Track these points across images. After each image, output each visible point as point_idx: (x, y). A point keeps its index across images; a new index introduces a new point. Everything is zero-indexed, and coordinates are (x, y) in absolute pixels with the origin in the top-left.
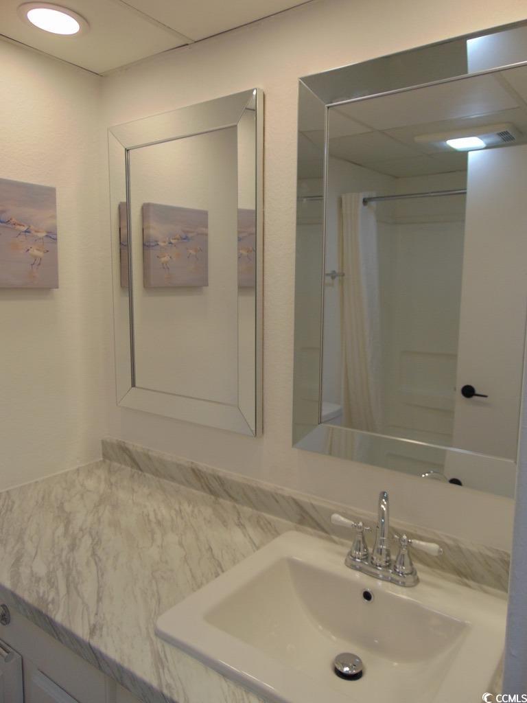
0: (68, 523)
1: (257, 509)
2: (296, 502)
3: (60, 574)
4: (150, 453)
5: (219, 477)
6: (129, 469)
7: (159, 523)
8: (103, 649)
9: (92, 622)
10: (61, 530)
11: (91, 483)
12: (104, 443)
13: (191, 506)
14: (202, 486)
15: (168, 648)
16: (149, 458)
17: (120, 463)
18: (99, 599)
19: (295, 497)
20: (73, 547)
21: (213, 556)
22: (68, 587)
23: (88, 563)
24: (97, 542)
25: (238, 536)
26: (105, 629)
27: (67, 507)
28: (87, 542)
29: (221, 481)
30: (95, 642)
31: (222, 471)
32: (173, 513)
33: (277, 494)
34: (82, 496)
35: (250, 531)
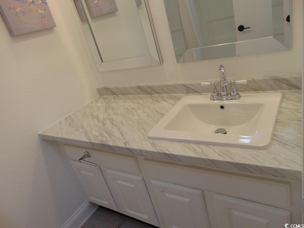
0: (98, 119)
1: (169, 94)
2: (184, 85)
3: (104, 133)
4: (118, 87)
5: (150, 86)
6: (112, 96)
7: (133, 109)
8: (132, 147)
9: (124, 142)
10: (96, 121)
11: (99, 105)
12: (98, 90)
13: (142, 100)
14: (144, 93)
15: (155, 141)
16: (118, 89)
17: (107, 95)
18: (123, 136)
19: (183, 83)
20: (104, 124)
21: (159, 112)
22: (109, 135)
23: (112, 127)
24: (112, 121)
25: (165, 104)
26: (129, 142)
27: (94, 114)
28: (108, 122)
29: (151, 87)
30: (128, 146)
31: (150, 84)
32: (137, 105)
33: (175, 85)
34: (98, 109)
35: (169, 101)
